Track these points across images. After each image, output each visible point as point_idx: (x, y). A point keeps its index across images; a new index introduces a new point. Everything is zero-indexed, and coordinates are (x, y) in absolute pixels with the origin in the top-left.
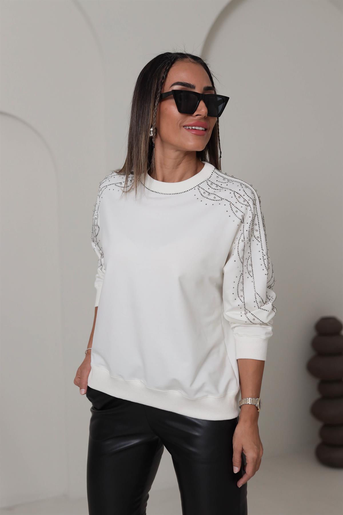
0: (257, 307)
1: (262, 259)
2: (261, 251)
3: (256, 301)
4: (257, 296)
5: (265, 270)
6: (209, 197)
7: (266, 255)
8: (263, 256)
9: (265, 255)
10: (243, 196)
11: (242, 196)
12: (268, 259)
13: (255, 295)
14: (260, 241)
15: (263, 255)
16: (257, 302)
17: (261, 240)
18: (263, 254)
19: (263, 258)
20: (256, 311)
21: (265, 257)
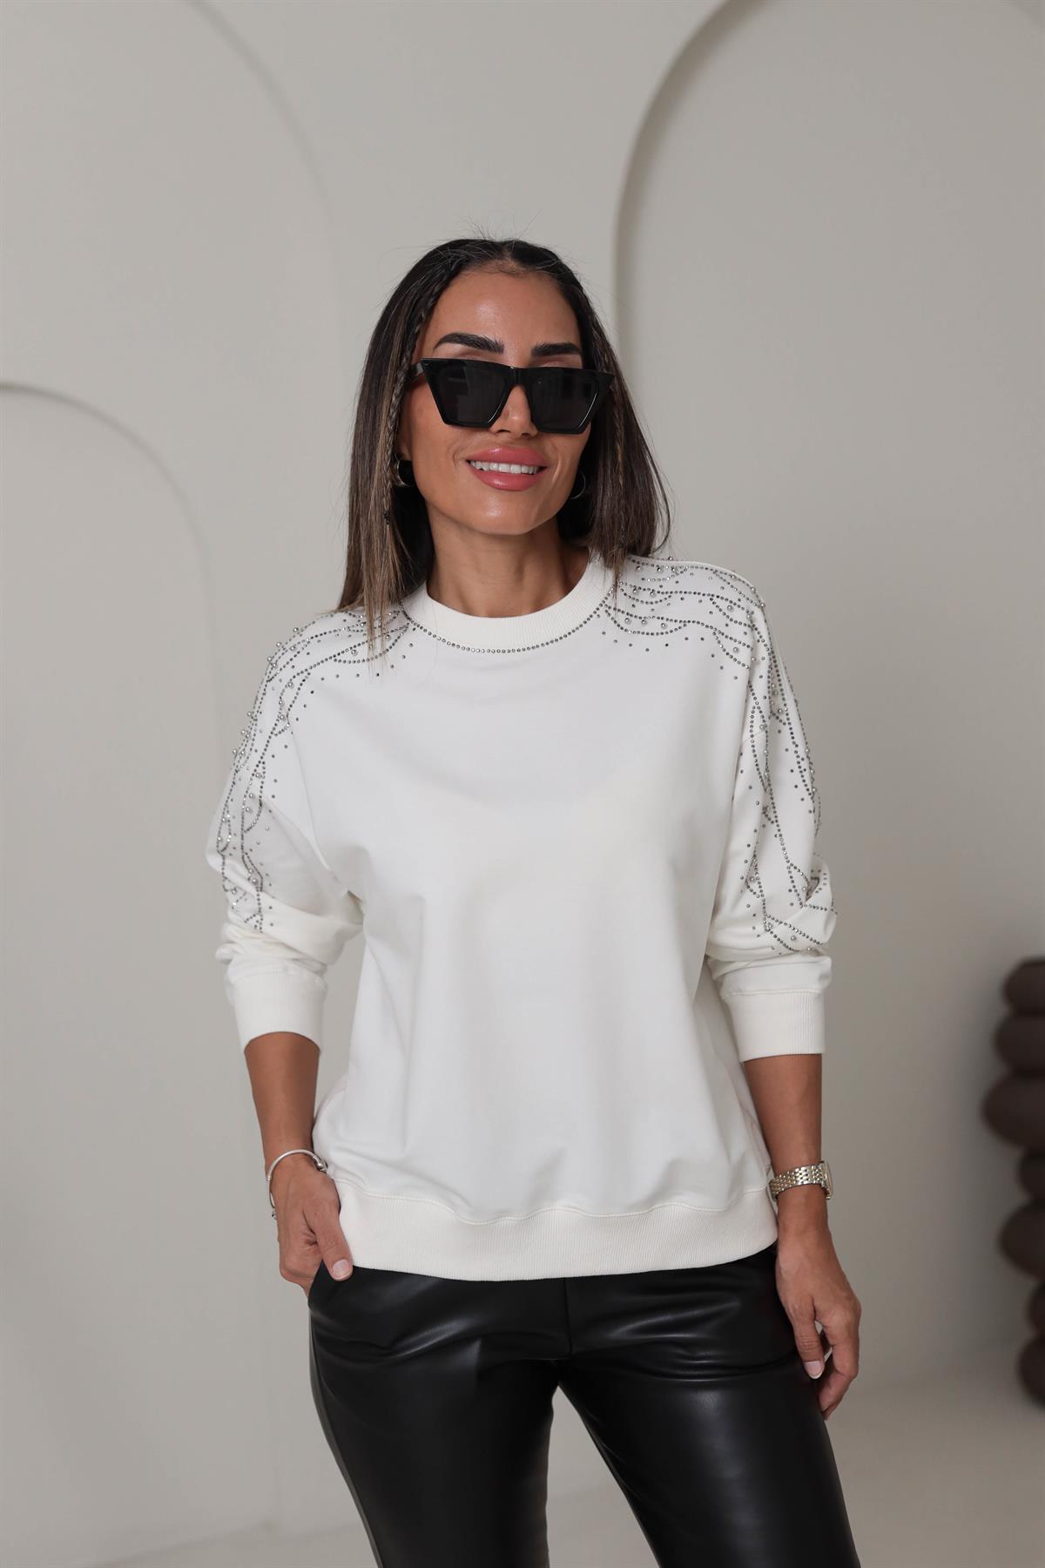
0: (797, 903)
1: (797, 770)
2: (793, 748)
3: (793, 890)
4: (794, 873)
5: (808, 798)
6: (646, 629)
7: (805, 757)
8: (799, 763)
9: (803, 759)
10: (738, 603)
11: (735, 604)
12: (810, 768)
13: (790, 872)
14: (787, 722)
15: (799, 760)
16: (796, 891)
17: (788, 719)
18: (798, 757)
19: (800, 767)
20: (796, 916)
21: (805, 765)
